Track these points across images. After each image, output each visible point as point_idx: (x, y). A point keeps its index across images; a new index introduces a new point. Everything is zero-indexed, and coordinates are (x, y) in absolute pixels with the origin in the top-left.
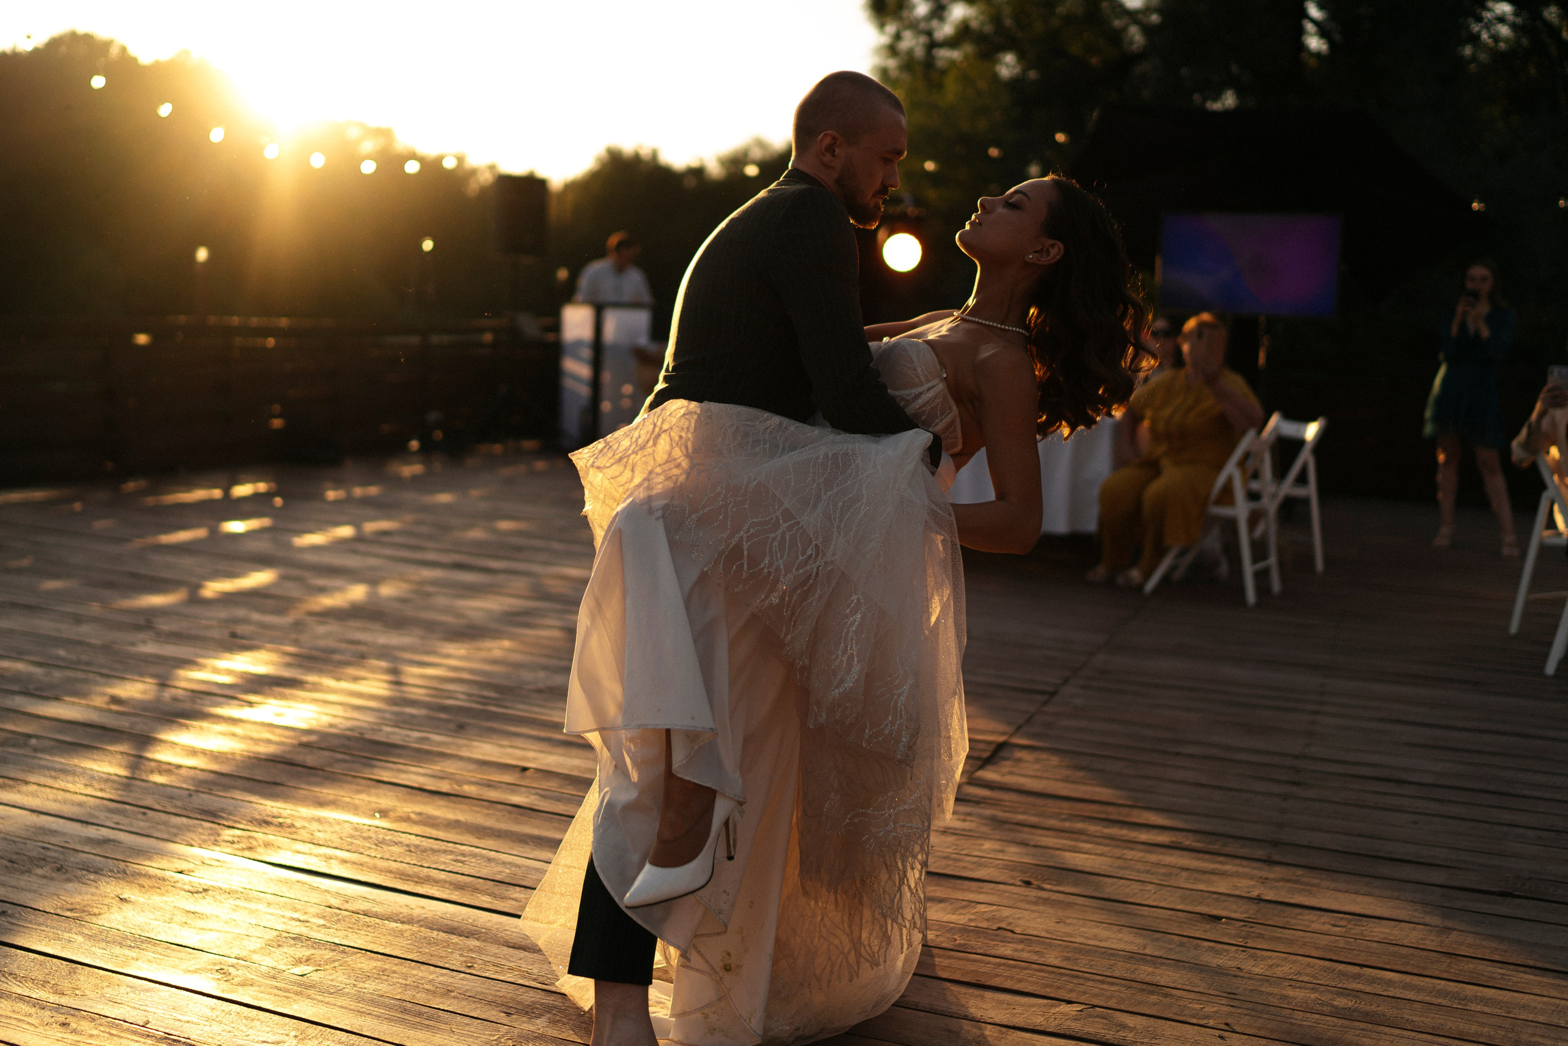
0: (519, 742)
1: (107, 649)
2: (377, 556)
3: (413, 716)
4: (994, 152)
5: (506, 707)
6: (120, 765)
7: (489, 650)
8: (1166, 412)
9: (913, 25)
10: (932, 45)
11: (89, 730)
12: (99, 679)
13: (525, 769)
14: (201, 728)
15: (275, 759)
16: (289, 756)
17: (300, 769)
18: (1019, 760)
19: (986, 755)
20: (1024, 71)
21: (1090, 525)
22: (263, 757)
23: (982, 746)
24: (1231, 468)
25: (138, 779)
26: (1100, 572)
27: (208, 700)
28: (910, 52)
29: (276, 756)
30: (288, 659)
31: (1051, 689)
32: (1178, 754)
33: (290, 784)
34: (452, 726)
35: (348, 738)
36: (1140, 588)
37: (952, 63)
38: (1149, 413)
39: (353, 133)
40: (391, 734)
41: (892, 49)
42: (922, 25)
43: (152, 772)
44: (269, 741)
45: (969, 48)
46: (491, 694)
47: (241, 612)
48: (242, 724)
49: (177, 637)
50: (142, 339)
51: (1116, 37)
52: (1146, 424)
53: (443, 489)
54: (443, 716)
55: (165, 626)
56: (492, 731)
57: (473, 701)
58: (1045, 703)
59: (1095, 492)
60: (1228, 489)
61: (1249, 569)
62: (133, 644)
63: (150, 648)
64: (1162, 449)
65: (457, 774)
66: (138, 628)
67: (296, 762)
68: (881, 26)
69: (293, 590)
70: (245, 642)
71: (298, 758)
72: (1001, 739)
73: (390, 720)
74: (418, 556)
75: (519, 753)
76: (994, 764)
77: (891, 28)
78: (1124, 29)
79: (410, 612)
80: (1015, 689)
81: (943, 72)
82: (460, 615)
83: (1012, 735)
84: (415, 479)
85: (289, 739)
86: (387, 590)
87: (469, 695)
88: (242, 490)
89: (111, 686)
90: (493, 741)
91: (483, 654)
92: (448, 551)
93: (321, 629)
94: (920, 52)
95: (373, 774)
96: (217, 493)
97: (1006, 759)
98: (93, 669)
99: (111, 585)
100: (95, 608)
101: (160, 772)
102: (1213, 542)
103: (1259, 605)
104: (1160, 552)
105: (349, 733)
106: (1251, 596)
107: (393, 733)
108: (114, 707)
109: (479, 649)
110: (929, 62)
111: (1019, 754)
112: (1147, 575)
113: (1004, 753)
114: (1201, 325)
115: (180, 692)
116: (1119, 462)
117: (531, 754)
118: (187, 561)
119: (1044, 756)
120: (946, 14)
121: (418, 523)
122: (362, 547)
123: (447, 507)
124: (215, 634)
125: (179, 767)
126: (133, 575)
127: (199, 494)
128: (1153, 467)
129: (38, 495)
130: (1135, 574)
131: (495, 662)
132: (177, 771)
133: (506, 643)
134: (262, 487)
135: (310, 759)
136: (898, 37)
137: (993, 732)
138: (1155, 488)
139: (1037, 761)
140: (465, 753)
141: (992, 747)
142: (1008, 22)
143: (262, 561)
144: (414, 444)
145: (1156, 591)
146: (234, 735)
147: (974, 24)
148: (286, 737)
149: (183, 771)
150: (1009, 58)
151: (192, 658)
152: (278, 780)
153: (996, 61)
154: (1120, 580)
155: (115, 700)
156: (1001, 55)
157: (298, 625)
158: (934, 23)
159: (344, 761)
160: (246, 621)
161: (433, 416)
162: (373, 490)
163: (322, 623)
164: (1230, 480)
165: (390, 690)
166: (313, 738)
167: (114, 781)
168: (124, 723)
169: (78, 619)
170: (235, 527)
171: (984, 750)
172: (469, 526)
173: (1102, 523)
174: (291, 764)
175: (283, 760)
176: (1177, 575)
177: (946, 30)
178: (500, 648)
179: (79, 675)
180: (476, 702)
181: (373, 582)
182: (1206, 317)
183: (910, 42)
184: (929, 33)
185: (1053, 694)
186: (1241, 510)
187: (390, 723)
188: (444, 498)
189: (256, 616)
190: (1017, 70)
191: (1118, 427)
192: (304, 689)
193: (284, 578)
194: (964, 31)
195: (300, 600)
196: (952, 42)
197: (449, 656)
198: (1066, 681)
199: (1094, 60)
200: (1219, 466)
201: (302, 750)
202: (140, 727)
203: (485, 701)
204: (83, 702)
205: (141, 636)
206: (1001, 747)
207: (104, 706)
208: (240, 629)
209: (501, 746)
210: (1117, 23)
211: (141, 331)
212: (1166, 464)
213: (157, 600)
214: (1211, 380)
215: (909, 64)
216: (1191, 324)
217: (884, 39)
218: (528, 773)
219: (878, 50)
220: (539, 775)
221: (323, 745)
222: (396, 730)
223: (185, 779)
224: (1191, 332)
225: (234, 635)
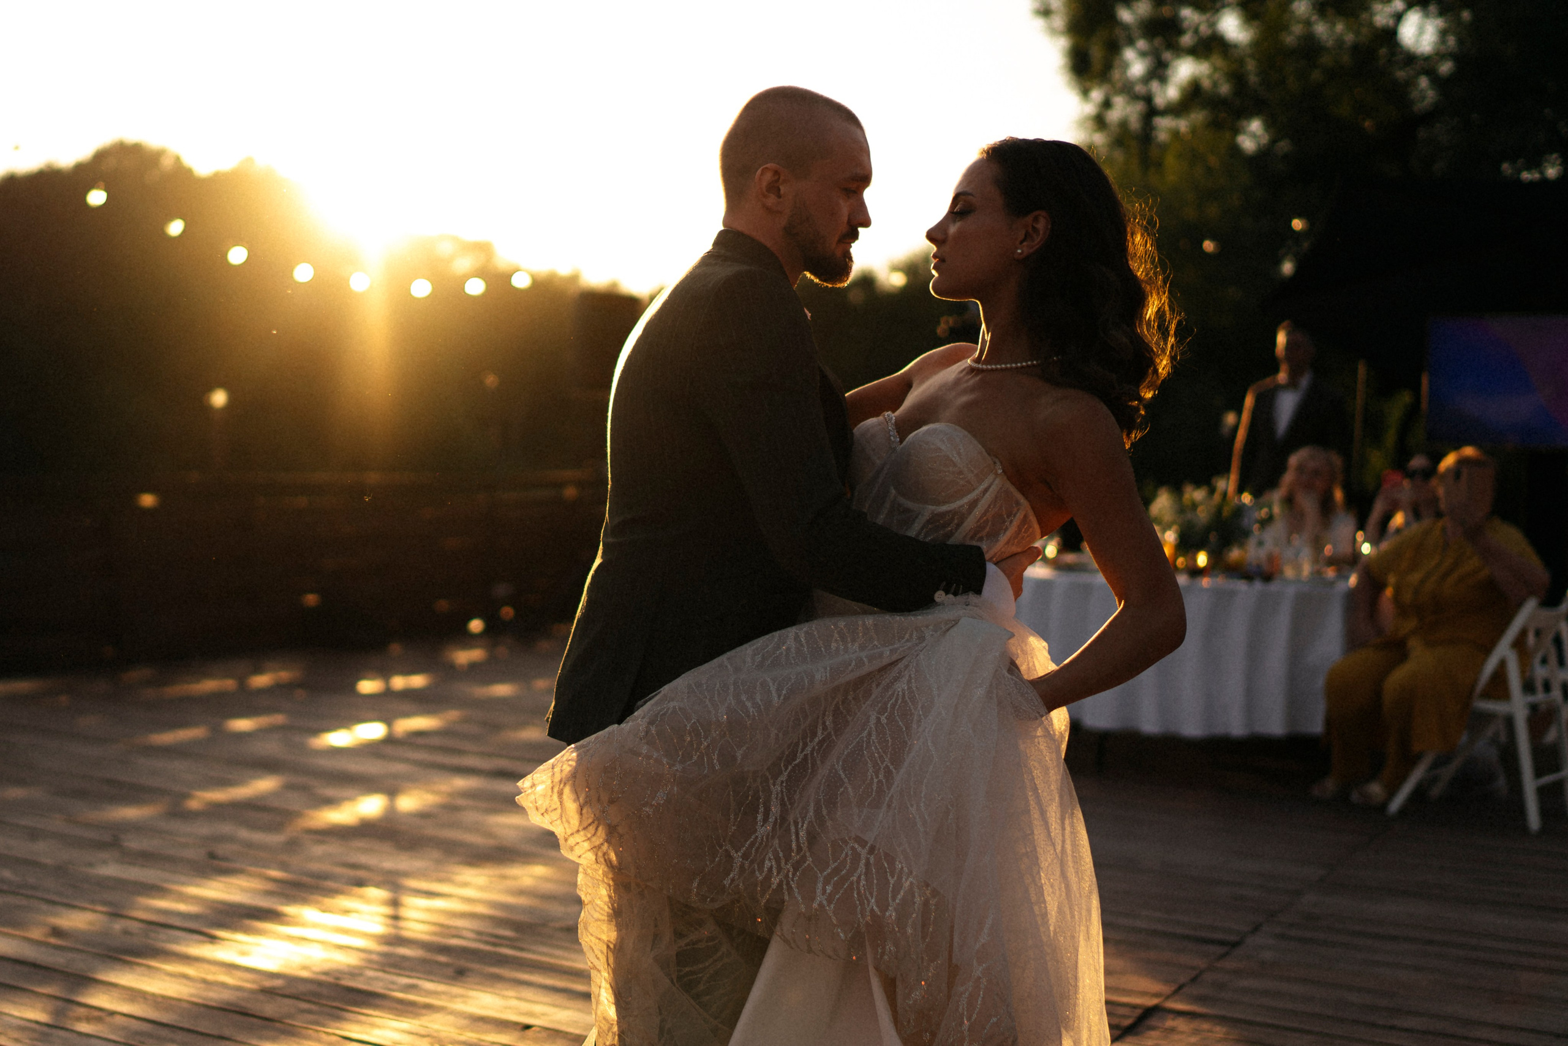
0: (528, 993)
1: (60, 871)
2: (407, 760)
3: (404, 958)
4: (1208, 246)
5: (522, 949)
6: (44, 1010)
7: (515, 878)
8: (1415, 577)
9: (1127, 89)
10: (1151, 112)
11: (18, 967)
12: (44, 907)
13: (527, 1027)
14: (149, 967)
15: (226, 1007)
16: (243, 1004)
17: (255, 1020)
18: (1172, 1030)
19: (1127, 1022)
20: (1273, 142)
21: (1316, 725)
22: (214, 1004)
23: (1121, 1011)
24: (1504, 649)
25: (62, 1028)
26: (1329, 786)
27: (164, 934)
28: (1124, 124)
29: (228, 1003)
30: (270, 886)
31: (1233, 938)
32: (1392, 1028)
33: (239, 1039)
34: (450, 971)
35: (320, 983)
36: (1383, 806)
37: (1176, 134)
38: (1392, 579)
39: (445, 249)
40: (376, 979)
41: (1099, 121)
42: (1139, 89)
43: (79, 1019)
44: (224, 985)
45: (1198, 116)
46: (508, 933)
47: (226, 828)
48: (197, 965)
49: (147, 858)
50: (148, 500)
51: (1399, 93)
52: (1389, 592)
53: (501, 680)
54: (442, 959)
55: (133, 843)
56: (498, 978)
57: (480, 941)
58: (1222, 957)
59: (1320, 682)
60: (1500, 677)
61: (1530, 785)
62: (90, 865)
63: (111, 870)
64: (1411, 624)
65: (442, 1031)
66: (101, 846)
67: (250, 1012)
68: (1085, 93)
69: (294, 801)
70: (224, 864)
71: (254, 1007)
72: (1152, 1002)
73: (377, 963)
74: (456, 761)
75: (524, 1006)
76: (1136, 1034)
77: (1097, 95)
78: (1410, 83)
79: (430, 830)
80: (1187, 938)
81: (1164, 147)
82: (490, 835)
83: (1168, 997)
84: (473, 666)
85: (247, 983)
86: (409, 802)
87: (479, 933)
88: (261, 681)
89: (55, 915)
90: (497, 991)
91: (510, 883)
92: (490, 755)
93: (318, 850)
94: (1135, 124)
95: (338, 1028)
96: (229, 684)
97: (1153, 1028)
98: (39, 894)
99: (81, 794)
100: (56, 823)
101: (88, 1019)
102: (1484, 748)
103: (1544, 830)
104: (1409, 761)
105: (323, 978)
106: (1534, 820)
107: (377, 979)
108: (53, 940)
109: (504, 877)
110: (1146, 134)
111: (1170, 1023)
112: (1392, 790)
113: (1153, 1021)
114: (1462, 462)
115: (134, 926)
116: (1353, 641)
117: (538, 1008)
118: (178, 766)
119: (1206, 1026)
120: (1169, 72)
121: (466, 720)
122: (389, 750)
123: (503, 701)
124: (190, 854)
125: (112, 1013)
126: (110, 782)
127: (209, 685)
128: (1397, 650)
129: (22, 686)
130: (1375, 789)
131: (521, 892)
132: (109, 1019)
133: (539, 870)
134: (285, 675)
135: (269, 1009)
136: (1107, 104)
137: (1144, 994)
138: (1399, 676)
139: (1196, 1032)
140: (459, 1006)
141: (1138, 1012)
142: (1253, 79)
143: (268, 766)
144: (476, 625)
145: (1403, 812)
146: (185, 977)
147: (1206, 84)
148: (247, 981)
149: (118, 1020)
150: (1255, 125)
151: (159, 883)
152: (227, 1032)
153: (1236, 131)
154: (1355, 797)
155: (57, 932)
156: (1245, 123)
157: (293, 845)
158: (1155, 85)
159: (310, 1012)
160: (231, 839)
161: (501, 590)
162: (418, 681)
163: (322, 842)
164: (1502, 664)
165: (387, 925)
166: (278, 983)
167: (34, 1030)
168: (58, 960)
169: (34, 835)
170: (242, 725)
171: (1124, 1016)
172: (523, 725)
173: (1329, 722)
174: (245, 1013)
175: (238, 1009)
176: (1436, 791)
177: (1171, 92)
178: (531, 876)
179: (24, 902)
180: (487, 943)
181: (392, 792)
182: (1469, 451)
183: (1122, 110)
184: (1148, 99)
185: (1235, 945)
186: (1518, 706)
187: (375, 966)
188: (502, 690)
189: (244, 833)
190: (1265, 139)
191: (1351, 596)
192: (283, 923)
193: (289, 787)
194: (1194, 93)
195: (298, 814)
196: (1177, 109)
197: (465, 885)
198: (1256, 929)
199: (1367, 124)
200: (1487, 649)
201: (261, 997)
202: (79, 964)
203: (497, 941)
204: (17, 933)
205: (104, 855)
206: (1149, 1013)
207: (43, 939)
208: (222, 849)
209: (505, 997)
210: (1401, 74)
211: (148, 490)
212: (1415, 645)
213: (130, 813)
214: (1474, 534)
215: (1122, 137)
216: (1449, 461)
217: (1090, 109)
218: (529, 1033)
219: (1082, 123)
220: (544, 1034)
221: (287, 992)
222: (380, 974)
223: (116, 1028)
224: (1448, 470)
225: (212, 856)
